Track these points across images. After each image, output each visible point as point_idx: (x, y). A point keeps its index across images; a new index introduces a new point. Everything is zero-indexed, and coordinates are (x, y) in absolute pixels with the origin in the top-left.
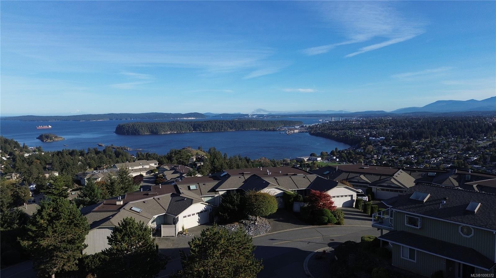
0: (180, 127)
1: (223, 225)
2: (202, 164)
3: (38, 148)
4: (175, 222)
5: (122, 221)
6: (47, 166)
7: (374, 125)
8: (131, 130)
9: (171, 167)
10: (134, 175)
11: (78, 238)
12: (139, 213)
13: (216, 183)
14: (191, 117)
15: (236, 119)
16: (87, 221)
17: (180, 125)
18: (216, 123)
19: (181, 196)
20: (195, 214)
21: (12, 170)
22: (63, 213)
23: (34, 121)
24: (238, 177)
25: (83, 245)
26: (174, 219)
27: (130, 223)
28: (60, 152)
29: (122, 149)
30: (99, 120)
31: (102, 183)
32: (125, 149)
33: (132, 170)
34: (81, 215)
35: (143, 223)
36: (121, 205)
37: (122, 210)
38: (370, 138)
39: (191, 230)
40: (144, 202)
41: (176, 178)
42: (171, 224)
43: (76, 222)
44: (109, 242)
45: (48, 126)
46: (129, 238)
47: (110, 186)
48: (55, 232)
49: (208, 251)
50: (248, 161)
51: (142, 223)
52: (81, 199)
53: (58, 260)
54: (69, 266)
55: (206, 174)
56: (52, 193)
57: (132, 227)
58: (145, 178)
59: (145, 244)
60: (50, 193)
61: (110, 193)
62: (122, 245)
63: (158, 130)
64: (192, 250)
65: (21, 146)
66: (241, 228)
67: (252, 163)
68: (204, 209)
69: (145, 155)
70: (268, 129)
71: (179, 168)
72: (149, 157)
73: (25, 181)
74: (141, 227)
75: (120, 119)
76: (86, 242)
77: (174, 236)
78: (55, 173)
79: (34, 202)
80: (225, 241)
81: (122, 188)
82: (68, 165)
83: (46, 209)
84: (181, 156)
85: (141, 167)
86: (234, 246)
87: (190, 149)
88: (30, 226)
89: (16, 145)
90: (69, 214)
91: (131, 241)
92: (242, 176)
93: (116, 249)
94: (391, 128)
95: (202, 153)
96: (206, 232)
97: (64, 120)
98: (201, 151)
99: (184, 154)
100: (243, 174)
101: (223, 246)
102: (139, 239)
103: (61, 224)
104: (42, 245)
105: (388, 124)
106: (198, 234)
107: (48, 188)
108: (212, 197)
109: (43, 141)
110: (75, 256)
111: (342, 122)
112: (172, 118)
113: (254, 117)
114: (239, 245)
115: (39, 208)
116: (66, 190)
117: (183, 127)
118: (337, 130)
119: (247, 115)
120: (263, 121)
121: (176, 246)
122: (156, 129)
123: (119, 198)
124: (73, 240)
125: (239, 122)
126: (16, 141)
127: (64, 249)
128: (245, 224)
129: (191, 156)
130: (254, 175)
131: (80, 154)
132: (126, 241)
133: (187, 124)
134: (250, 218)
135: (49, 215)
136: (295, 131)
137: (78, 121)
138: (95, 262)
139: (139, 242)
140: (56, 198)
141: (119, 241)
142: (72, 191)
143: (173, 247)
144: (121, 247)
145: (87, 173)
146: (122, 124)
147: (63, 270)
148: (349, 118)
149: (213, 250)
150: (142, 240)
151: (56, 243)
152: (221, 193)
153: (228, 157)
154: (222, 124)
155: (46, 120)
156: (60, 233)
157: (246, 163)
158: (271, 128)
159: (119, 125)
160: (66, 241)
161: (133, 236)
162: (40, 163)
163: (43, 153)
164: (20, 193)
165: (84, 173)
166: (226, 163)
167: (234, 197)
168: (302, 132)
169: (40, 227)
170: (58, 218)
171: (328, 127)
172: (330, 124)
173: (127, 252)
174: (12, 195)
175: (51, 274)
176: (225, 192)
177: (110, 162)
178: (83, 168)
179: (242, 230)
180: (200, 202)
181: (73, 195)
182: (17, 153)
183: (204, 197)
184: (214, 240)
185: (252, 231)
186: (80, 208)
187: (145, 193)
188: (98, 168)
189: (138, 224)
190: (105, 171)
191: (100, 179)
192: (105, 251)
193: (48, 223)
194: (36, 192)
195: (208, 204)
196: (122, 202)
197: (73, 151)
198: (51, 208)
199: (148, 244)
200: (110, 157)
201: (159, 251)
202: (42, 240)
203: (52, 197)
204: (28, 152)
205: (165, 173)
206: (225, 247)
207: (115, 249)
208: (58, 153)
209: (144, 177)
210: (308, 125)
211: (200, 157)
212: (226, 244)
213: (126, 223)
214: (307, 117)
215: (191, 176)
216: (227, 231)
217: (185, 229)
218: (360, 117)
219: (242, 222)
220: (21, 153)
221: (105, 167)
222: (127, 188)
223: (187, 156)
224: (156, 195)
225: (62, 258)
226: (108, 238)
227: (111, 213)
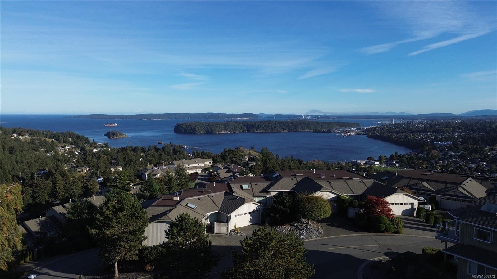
0: (234, 127)
1: (274, 226)
2: (254, 164)
3: (105, 144)
4: (227, 220)
5: (179, 216)
6: (113, 161)
7: (440, 128)
8: (188, 129)
9: (224, 166)
10: (190, 172)
11: (139, 230)
12: (194, 209)
13: (268, 183)
14: (245, 118)
15: (290, 120)
16: (147, 215)
17: (234, 125)
18: (269, 123)
19: (234, 195)
20: (247, 213)
21: (83, 164)
22: (126, 205)
23: (103, 119)
24: (290, 179)
25: (143, 237)
26: (227, 217)
27: (186, 218)
28: (124, 148)
29: (179, 147)
30: (159, 119)
31: (161, 179)
32: (182, 147)
33: (189, 167)
34: (142, 208)
35: (198, 220)
36: (178, 201)
37: (178, 206)
38: (434, 142)
39: (243, 229)
40: (199, 199)
41: (229, 176)
42: (224, 222)
43: (137, 215)
44: (166, 235)
45: (114, 124)
46: (184, 233)
47: (168, 182)
48: (118, 222)
49: (259, 251)
50: (300, 162)
51: (196, 219)
52: (141, 193)
53: (121, 249)
54: (130, 256)
55: (258, 174)
56: (116, 187)
57: (188, 223)
58: (200, 176)
59: (199, 240)
60: (114, 186)
61: (168, 189)
62: (178, 239)
63: (213, 130)
64: (244, 249)
65: (91, 142)
66: (293, 230)
67: (305, 164)
68: (255, 209)
69: (201, 153)
70: (323, 130)
71: (232, 167)
72: (204, 156)
73: (93, 175)
74: (196, 223)
75: (179, 119)
76: (145, 234)
77: (227, 234)
78: (120, 168)
79: (101, 194)
80: (277, 242)
81: (179, 185)
82: (131, 161)
83: (112, 201)
84: (234, 155)
85: (196, 165)
86: (285, 248)
87: (243, 149)
88: (98, 216)
89: (87, 141)
90: (131, 207)
91: (186, 236)
92: (294, 177)
93: (173, 243)
94: (460, 132)
95: (254, 153)
96: (258, 233)
97: (128, 119)
98: (254, 151)
99: (237, 153)
100: (295, 176)
101: (274, 247)
102: (194, 235)
103: (124, 216)
104: (107, 234)
105: (456, 128)
106: (250, 233)
107: (113, 181)
108: (263, 197)
109: (109, 138)
110: (136, 246)
111: (403, 124)
112: (227, 118)
113: (308, 118)
114: (291, 248)
115: (105, 199)
116: (129, 184)
117: (236, 127)
118: (397, 133)
119: (301, 116)
120: (317, 122)
121: (227, 244)
122: (211, 128)
123: (176, 194)
124: (134, 231)
125: (292, 123)
126: (86, 137)
127: (126, 239)
128: (297, 227)
129: (243, 156)
130: (307, 177)
131: (141, 150)
132: (182, 235)
133: (240, 124)
134: (302, 221)
135: (114, 206)
136: (352, 133)
137: (140, 119)
138: (153, 254)
139: (193, 237)
140: (120, 192)
141: (175, 236)
142: (134, 185)
143: (225, 245)
144: (177, 241)
145: (147, 169)
146: (180, 123)
147: (125, 259)
148: (411, 120)
149: (264, 251)
150: (196, 236)
151: (120, 234)
152: (273, 194)
153: (280, 158)
154: (275, 125)
155: (113, 119)
156: (123, 224)
157: (299, 164)
158: (326, 129)
159: (177, 124)
160: (128, 231)
161: (188, 232)
162: (107, 158)
163: (110, 149)
164: (89, 185)
165: (145, 169)
166: (278, 164)
167: (285, 199)
168: (359, 135)
169: (106, 217)
170: (121, 209)
171: (388, 129)
172: (390, 127)
173: (182, 247)
174: (82, 187)
175: (114, 262)
176: (277, 193)
177: (168, 159)
178: (144, 164)
179: (293, 233)
180: (251, 201)
181: (135, 189)
182: (87, 148)
183: (256, 197)
184: (266, 240)
185: (304, 234)
186: (140, 202)
187: (200, 190)
188: (157, 164)
189: (193, 220)
190: (164, 167)
191: (159, 175)
192: (162, 244)
193: (113, 214)
194: (102, 184)
195: (259, 204)
196: (179, 198)
197: (136, 148)
198: (116, 200)
199: (202, 241)
200: (169, 154)
201: (212, 247)
202: (107, 230)
203: (116, 191)
204: (97, 148)
205: (219, 171)
206: (277, 248)
207: (171, 243)
208: (123, 149)
209: (199, 174)
210: (365, 128)
211: (253, 157)
212: (277, 245)
213: (182, 219)
214: (364, 119)
215: (243, 175)
216: (279, 232)
217: (237, 228)
218: (424, 120)
219: (293, 225)
220: (91, 149)
221: (163, 164)
222: (183, 185)
223: (240, 156)
224: (210, 193)
225: (125, 247)
226: (165, 231)
227: (169, 208)
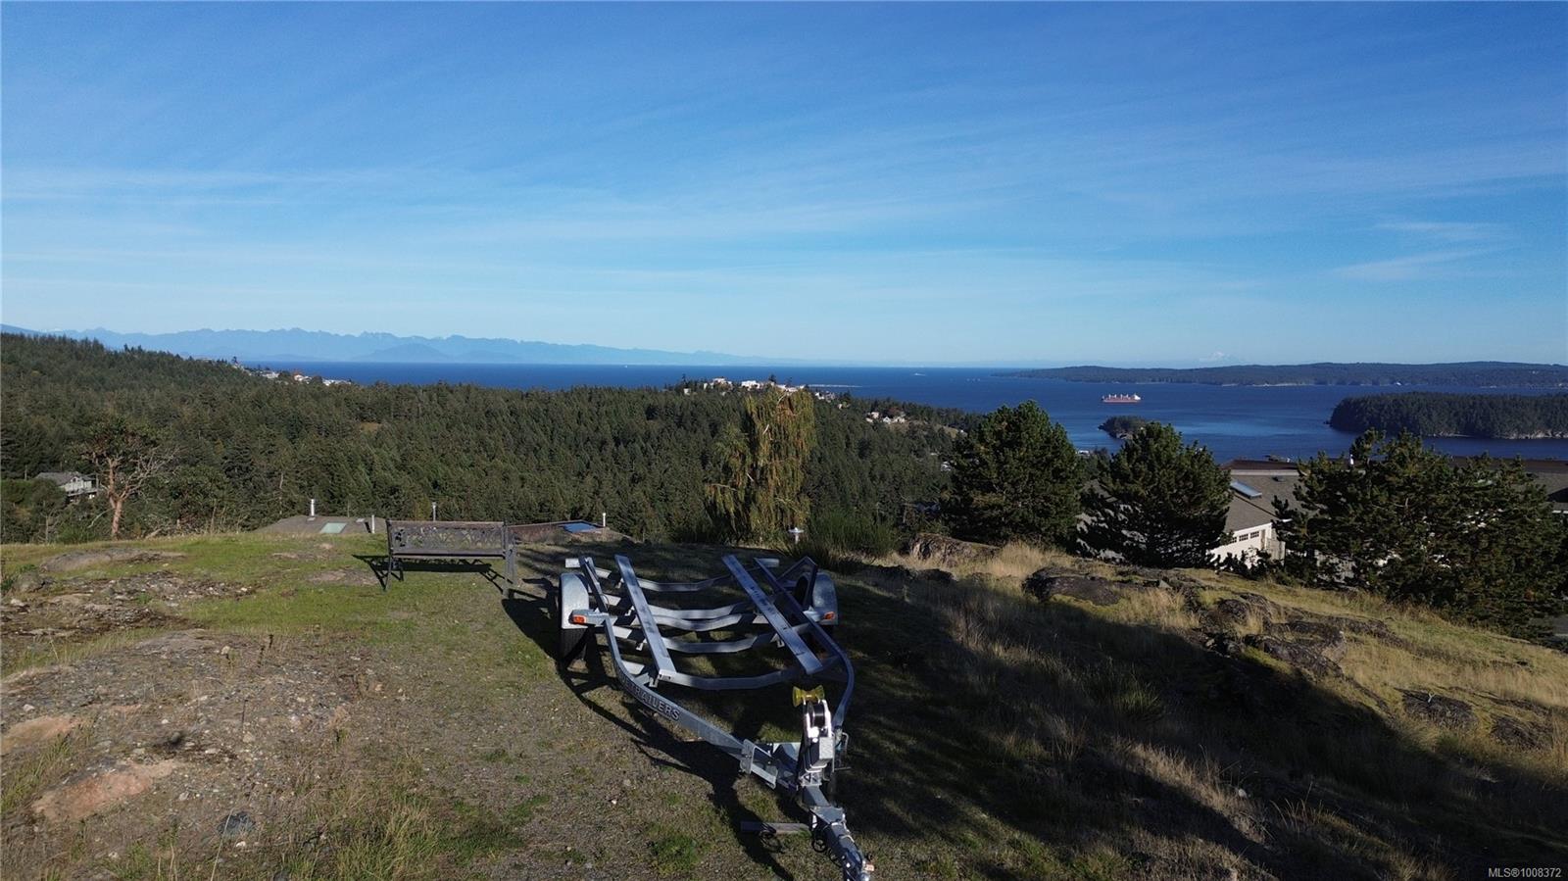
30: (1282, 382)
97: (1178, 382)
109: (1113, 435)
112: (1563, 381)
155: (1129, 381)
159: (1346, 401)
